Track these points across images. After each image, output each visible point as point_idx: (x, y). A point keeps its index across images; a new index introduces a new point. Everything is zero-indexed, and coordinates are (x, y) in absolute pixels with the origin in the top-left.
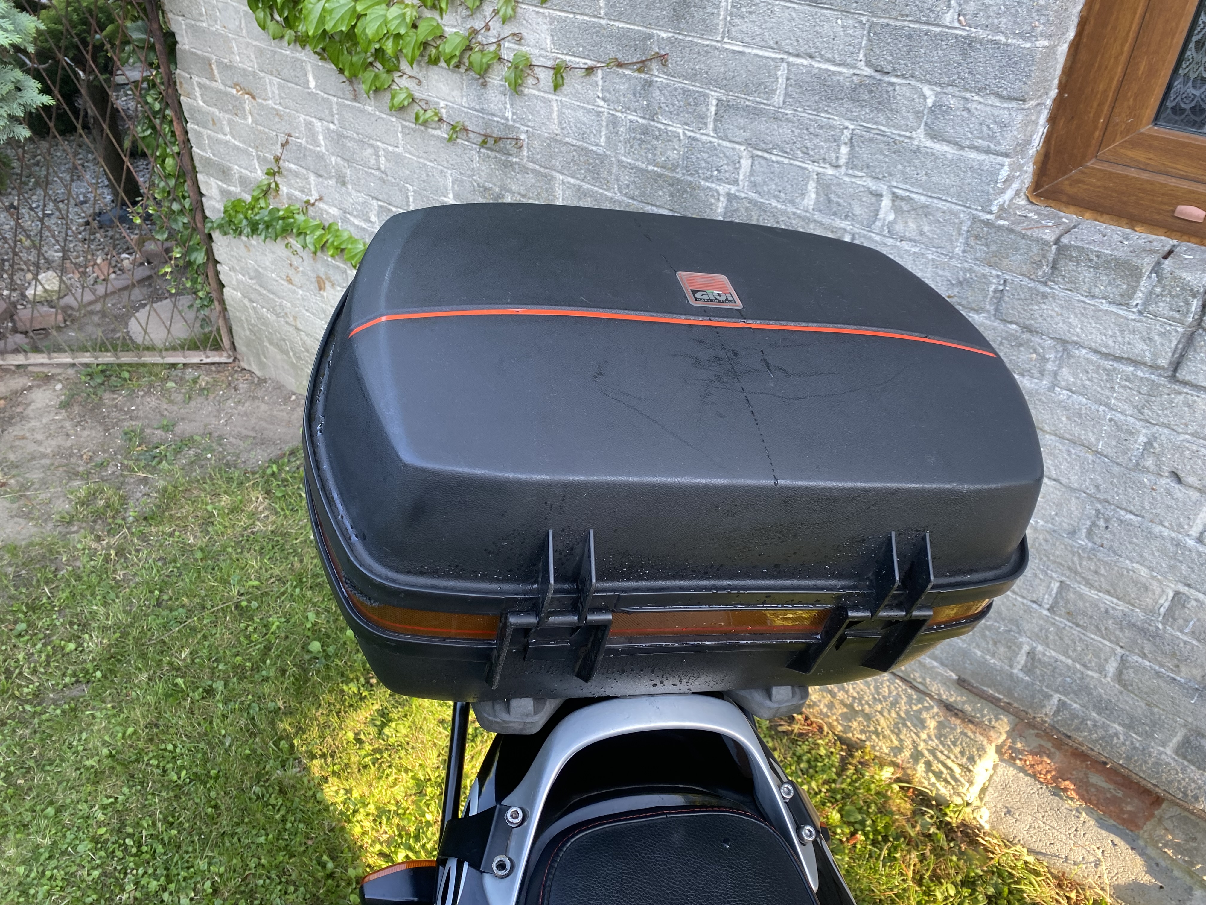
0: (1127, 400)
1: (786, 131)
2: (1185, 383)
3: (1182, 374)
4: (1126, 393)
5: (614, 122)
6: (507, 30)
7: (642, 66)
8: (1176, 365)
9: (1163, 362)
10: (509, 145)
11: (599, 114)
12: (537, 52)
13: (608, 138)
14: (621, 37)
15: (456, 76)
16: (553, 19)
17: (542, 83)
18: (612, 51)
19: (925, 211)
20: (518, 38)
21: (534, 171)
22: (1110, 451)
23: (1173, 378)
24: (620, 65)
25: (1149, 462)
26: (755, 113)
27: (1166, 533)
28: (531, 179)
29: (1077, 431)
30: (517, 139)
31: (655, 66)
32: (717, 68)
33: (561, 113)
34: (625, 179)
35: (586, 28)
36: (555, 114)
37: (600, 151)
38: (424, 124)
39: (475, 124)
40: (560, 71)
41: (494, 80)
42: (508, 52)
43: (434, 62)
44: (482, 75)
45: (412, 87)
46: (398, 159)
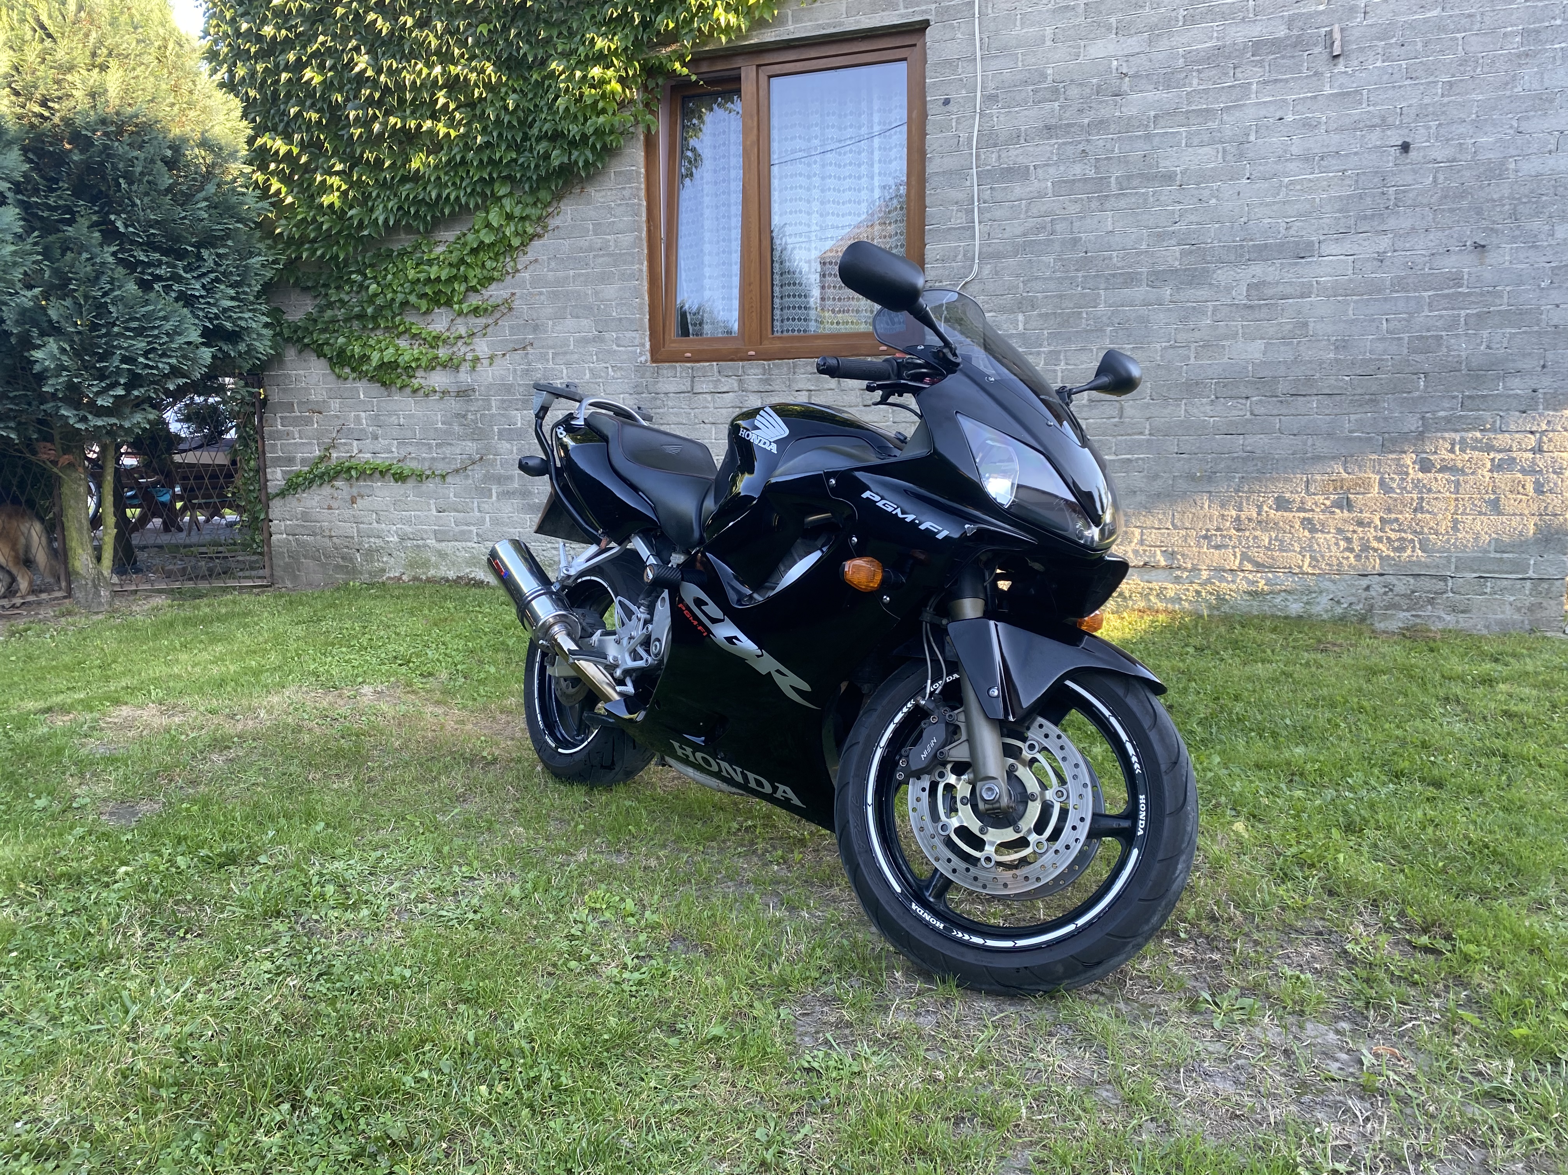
1: (576, 356)
2: (696, 393)
4: (684, 402)
5: (515, 370)
6: (468, 349)
7: (524, 348)
8: (693, 389)
9: (689, 388)
10: (470, 393)
11: (509, 369)
12: (481, 354)
14: (514, 341)
15: (443, 372)
16: (487, 341)
17: (484, 364)
18: (512, 346)
19: (621, 368)
20: (473, 350)
21: (481, 399)
24: (515, 350)
26: (565, 353)
28: (481, 403)
30: (474, 388)
31: (528, 348)
32: (550, 343)
33: (492, 374)
35: (501, 341)
36: (490, 375)
37: (510, 382)
38: (427, 395)
39: (453, 389)
40: (491, 358)
41: (462, 369)
42: (469, 356)
43: (433, 368)
44: (457, 368)
45: (422, 381)
46: (411, 416)
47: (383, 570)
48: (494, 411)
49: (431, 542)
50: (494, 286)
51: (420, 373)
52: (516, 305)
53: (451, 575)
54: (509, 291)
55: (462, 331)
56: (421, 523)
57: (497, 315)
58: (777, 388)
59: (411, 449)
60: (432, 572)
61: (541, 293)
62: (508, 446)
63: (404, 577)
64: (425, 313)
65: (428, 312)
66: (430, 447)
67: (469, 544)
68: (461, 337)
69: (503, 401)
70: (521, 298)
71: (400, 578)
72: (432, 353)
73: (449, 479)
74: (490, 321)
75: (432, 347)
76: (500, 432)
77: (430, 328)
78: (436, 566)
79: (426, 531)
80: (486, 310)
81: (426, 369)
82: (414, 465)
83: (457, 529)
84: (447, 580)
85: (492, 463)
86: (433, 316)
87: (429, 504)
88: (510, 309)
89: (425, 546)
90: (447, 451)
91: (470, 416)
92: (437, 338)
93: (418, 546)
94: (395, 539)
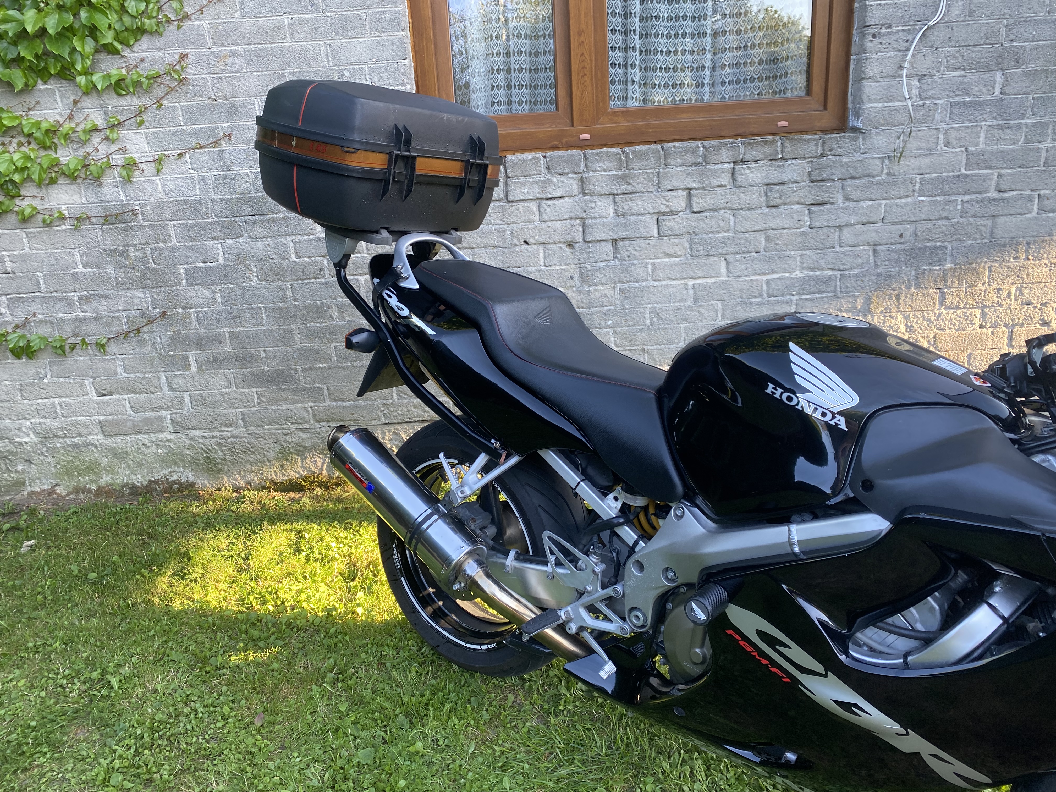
0: (497, 218)
2: (512, 202)
3: (510, 198)
4: (495, 215)
5: (203, 180)
6: (114, 148)
7: (216, 144)
8: (507, 196)
9: (502, 196)
10: (127, 217)
11: (192, 178)
12: (139, 155)
13: (201, 190)
14: (196, 133)
15: (73, 187)
16: (147, 135)
17: (146, 172)
18: (193, 141)
20: (124, 150)
21: (149, 226)
22: (500, 244)
23: (508, 201)
24: (201, 148)
25: (515, 241)
27: (533, 268)
28: (149, 231)
29: (485, 241)
30: (133, 210)
31: (223, 142)
33: (164, 186)
34: (218, 208)
35: (173, 133)
36: (160, 187)
37: (197, 198)
38: (47, 225)
39: (96, 212)
40: (159, 162)
41: (107, 180)
42: (118, 159)
43: (53, 182)
44: (97, 180)
45: (36, 203)
46: (25, 258)
47: (20, 484)
48: (174, 242)
49: (97, 438)
50: (145, 42)
51: (29, 191)
52: (191, 73)
53: (139, 479)
54: (175, 53)
55: (98, 119)
56: (75, 414)
57: (160, 91)
58: (639, 187)
59: (34, 308)
60: (105, 480)
61: (234, 54)
62: (207, 293)
63: (59, 490)
64: (22, 91)
65: (27, 89)
66: (70, 303)
67: (161, 436)
68: (95, 129)
69: (188, 227)
70: (199, 61)
71: (51, 492)
72: (45, 158)
73: (112, 348)
74: (146, 101)
75: (44, 147)
76: (190, 274)
77: (36, 115)
78: (111, 470)
79: (85, 425)
80: (138, 84)
81: (39, 186)
82: (45, 330)
83: (138, 417)
84: (133, 488)
85: (184, 320)
86: (37, 96)
87: (82, 386)
88: (182, 81)
89: (87, 445)
90: (103, 307)
91: (132, 252)
92: (51, 132)
93: (76, 446)
94: (33, 438)
